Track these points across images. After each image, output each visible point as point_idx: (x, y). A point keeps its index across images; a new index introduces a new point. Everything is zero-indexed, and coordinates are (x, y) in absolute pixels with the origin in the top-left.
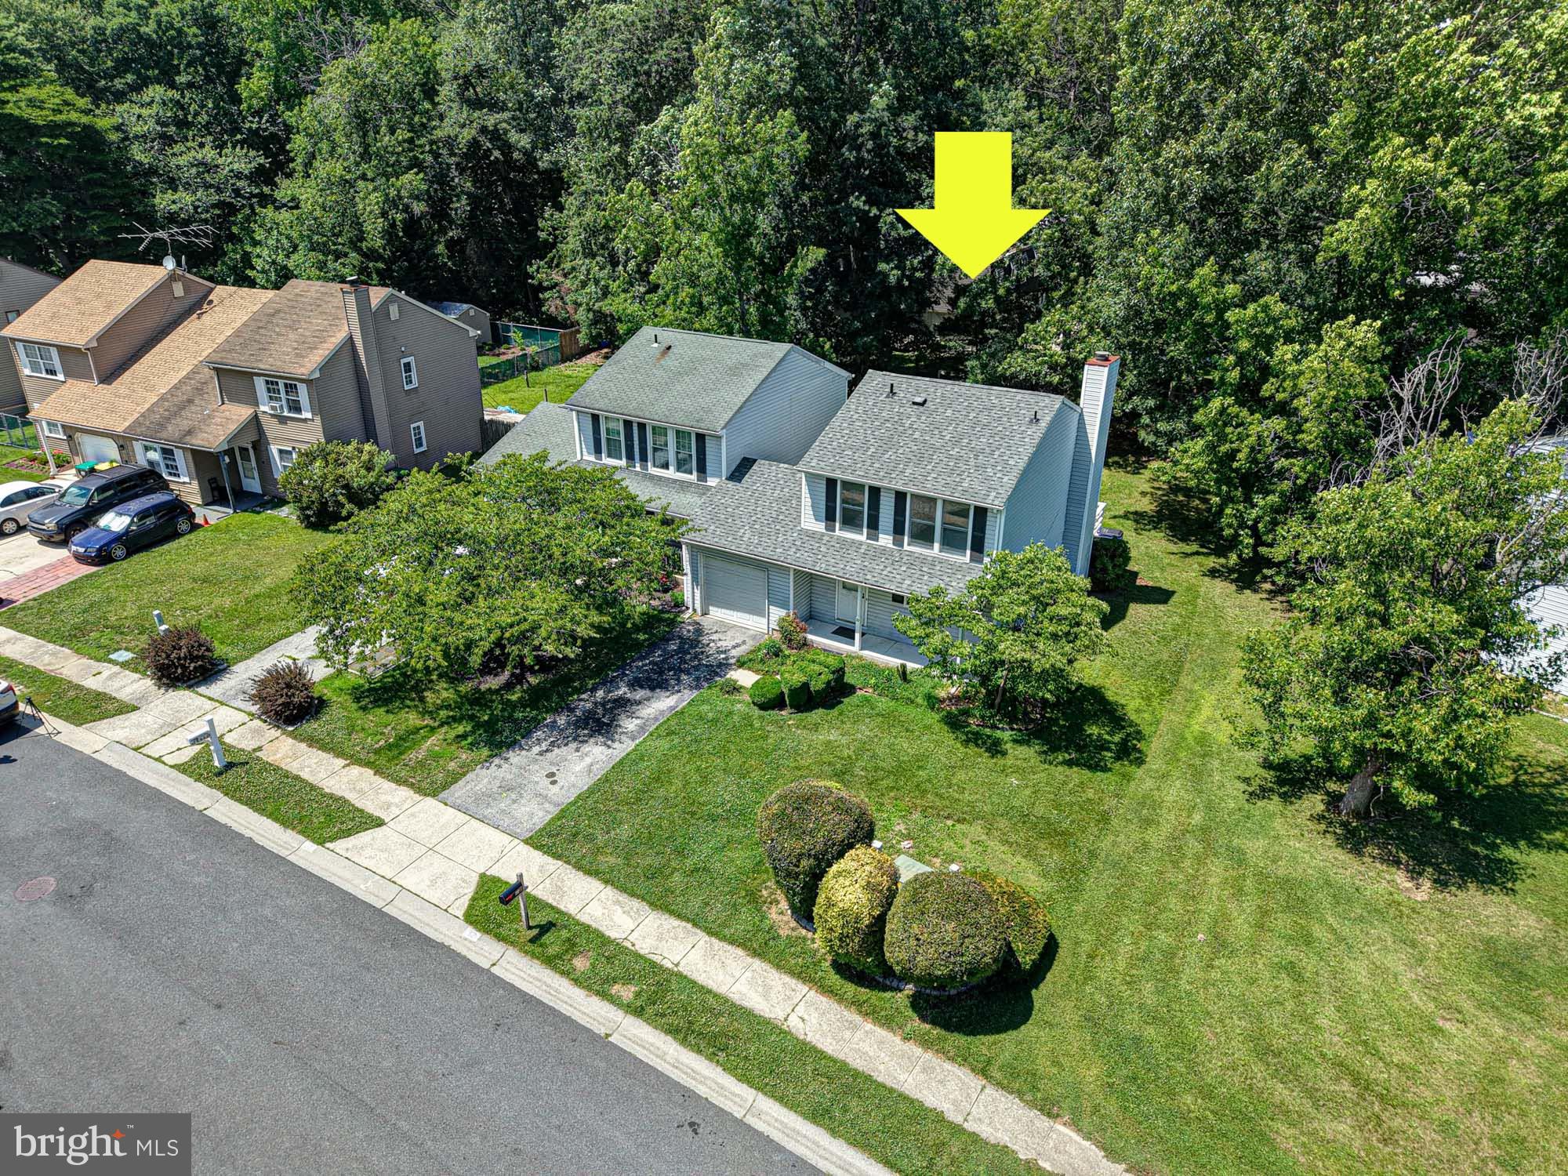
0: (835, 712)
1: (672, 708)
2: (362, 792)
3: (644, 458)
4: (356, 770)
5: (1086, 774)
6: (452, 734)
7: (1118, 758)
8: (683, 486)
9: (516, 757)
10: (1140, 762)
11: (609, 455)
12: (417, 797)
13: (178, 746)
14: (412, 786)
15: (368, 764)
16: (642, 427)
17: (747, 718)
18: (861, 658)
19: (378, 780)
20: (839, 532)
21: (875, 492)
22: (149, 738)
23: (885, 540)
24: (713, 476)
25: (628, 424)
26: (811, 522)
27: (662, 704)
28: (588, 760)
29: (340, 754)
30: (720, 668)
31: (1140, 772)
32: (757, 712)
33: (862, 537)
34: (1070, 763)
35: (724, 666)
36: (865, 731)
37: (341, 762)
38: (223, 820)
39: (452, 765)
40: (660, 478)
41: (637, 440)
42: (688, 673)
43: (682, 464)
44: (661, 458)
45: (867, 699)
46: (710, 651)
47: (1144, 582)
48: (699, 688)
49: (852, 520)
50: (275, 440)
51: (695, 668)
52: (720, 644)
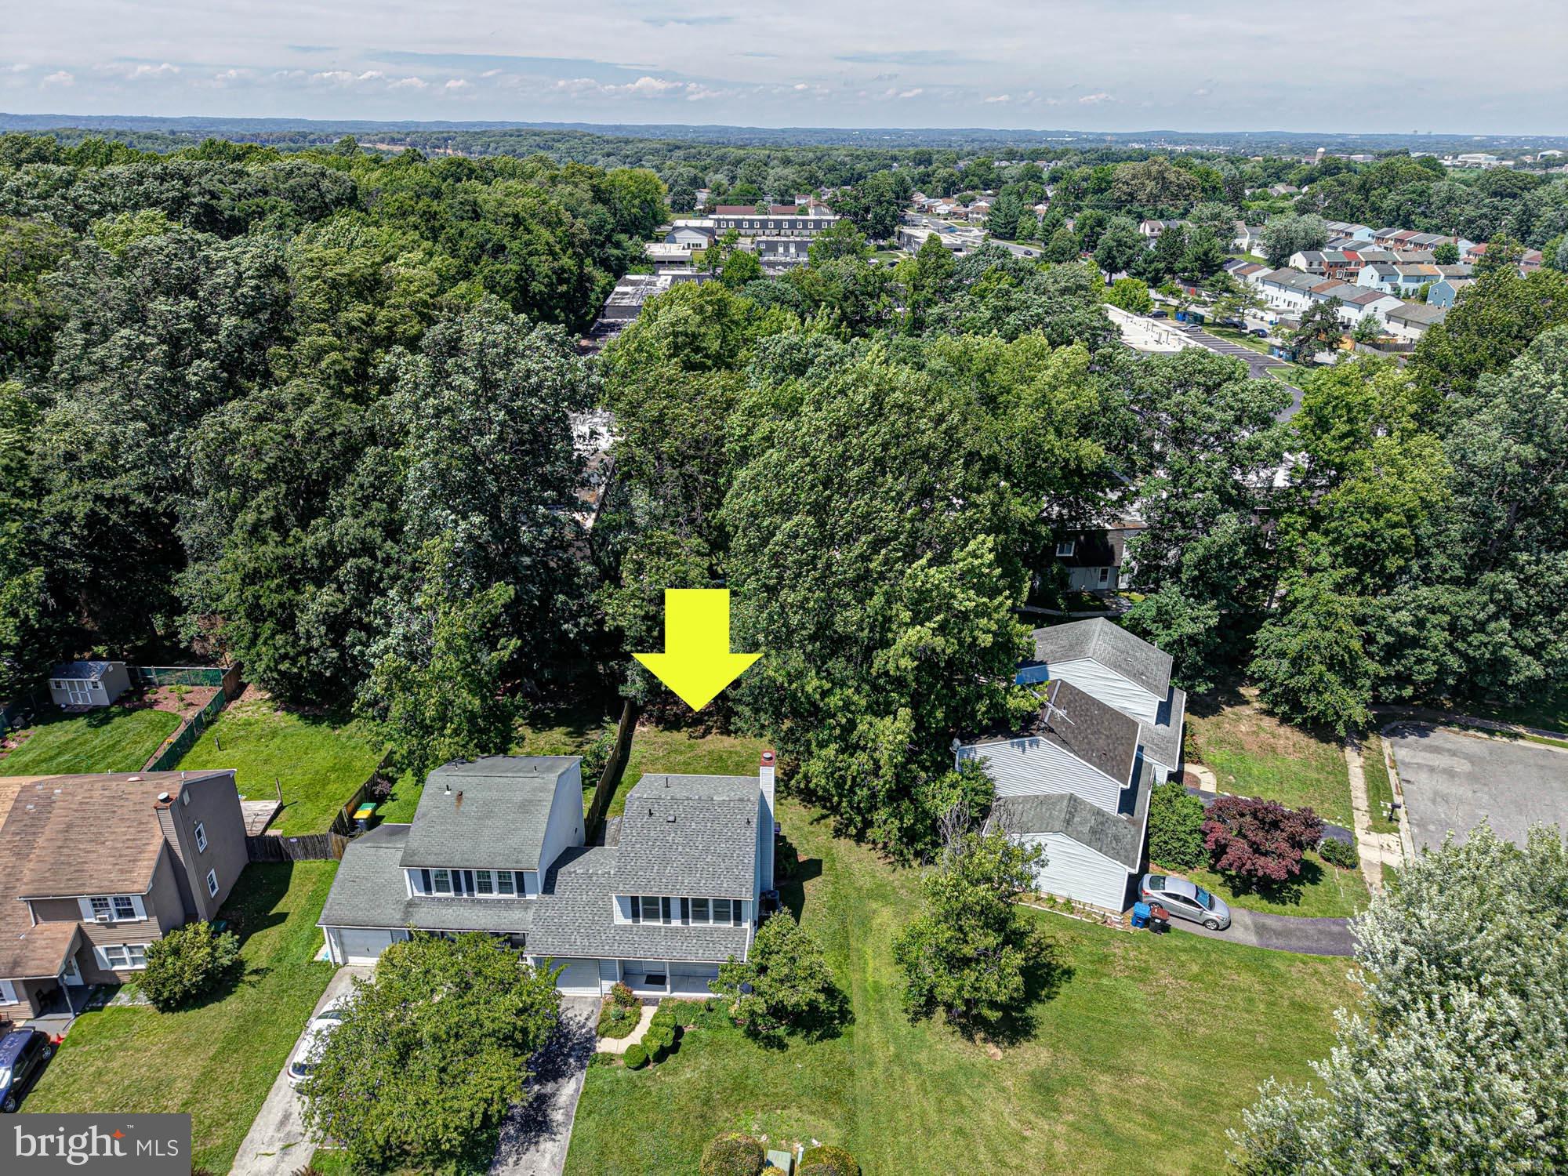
0: (680, 1054)
1: (577, 1090)
3: (470, 889)
5: (831, 1042)
7: (842, 1023)
8: (508, 904)
10: (853, 1021)
11: (438, 890)
16: (468, 874)
17: (631, 1081)
18: (673, 999)
20: (642, 923)
21: (666, 901)
23: (676, 923)
24: (531, 893)
25: (455, 874)
26: (620, 919)
27: (568, 1090)
28: (550, 1154)
30: (587, 1043)
31: (855, 1028)
32: (635, 1073)
33: (660, 923)
34: (820, 1038)
35: (589, 1040)
36: (705, 1062)
40: (486, 901)
41: (464, 881)
42: (569, 1055)
43: (504, 887)
44: (486, 888)
45: (693, 1035)
46: (574, 1028)
47: (802, 858)
48: (583, 1067)
49: (651, 914)
50: (101, 942)
51: (572, 1049)
52: (577, 1020)
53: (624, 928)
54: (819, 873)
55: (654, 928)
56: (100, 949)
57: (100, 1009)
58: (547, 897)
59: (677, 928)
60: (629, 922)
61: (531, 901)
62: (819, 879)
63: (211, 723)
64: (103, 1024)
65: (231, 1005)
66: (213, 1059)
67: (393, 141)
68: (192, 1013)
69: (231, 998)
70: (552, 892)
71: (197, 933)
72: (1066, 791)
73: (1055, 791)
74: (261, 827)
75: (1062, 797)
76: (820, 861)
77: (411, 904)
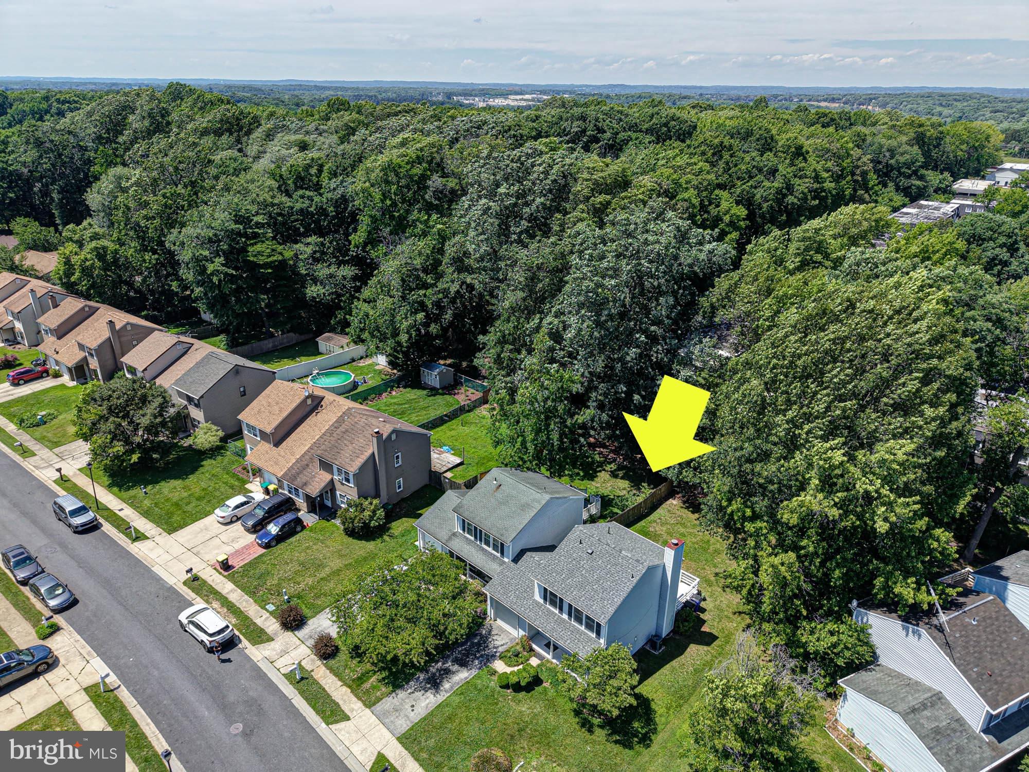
0: (530, 695)
1: (466, 678)
2: (345, 701)
3: (481, 540)
4: (345, 689)
5: (622, 749)
6: (380, 677)
7: (639, 743)
8: (495, 558)
9: (402, 694)
10: (647, 746)
11: (467, 533)
12: (363, 708)
13: (286, 663)
14: (362, 701)
15: (349, 687)
16: (481, 531)
17: (493, 691)
18: (551, 663)
19: (352, 696)
20: (547, 605)
21: (562, 601)
22: (276, 657)
23: (564, 616)
24: (506, 557)
25: (476, 528)
26: (537, 597)
27: (462, 675)
28: (428, 701)
29: (340, 680)
30: (491, 658)
31: (644, 751)
32: (498, 689)
33: (556, 611)
35: (493, 657)
36: (538, 709)
37: (340, 683)
38: (297, 706)
39: (379, 694)
40: (486, 550)
41: (478, 534)
42: (478, 658)
43: (495, 548)
44: (487, 543)
45: (545, 689)
46: (491, 646)
47: (705, 628)
48: (480, 668)
49: (553, 603)
50: (340, 490)
51: (482, 656)
52: (496, 642)
53: (537, 603)
54: (708, 644)
55: (553, 612)
56: (338, 493)
57: (328, 521)
58: (512, 564)
59: (564, 620)
60: (542, 601)
61: (504, 562)
62: (706, 648)
63: (469, 411)
64: (324, 528)
65: (370, 546)
66: (346, 566)
67: (833, 100)
68: (355, 541)
69: (372, 543)
70: (516, 563)
71: (371, 504)
72: (938, 688)
73: (928, 683)
74: (445, 469)
75: (930, 689)
76: (717, 638)
77: (454, 534)
